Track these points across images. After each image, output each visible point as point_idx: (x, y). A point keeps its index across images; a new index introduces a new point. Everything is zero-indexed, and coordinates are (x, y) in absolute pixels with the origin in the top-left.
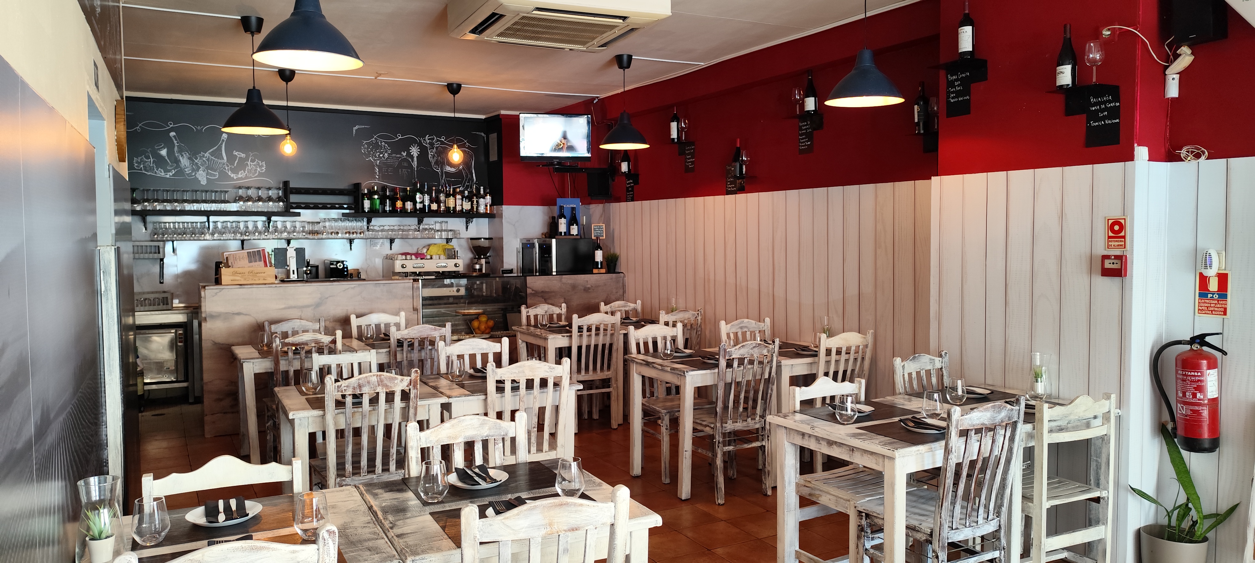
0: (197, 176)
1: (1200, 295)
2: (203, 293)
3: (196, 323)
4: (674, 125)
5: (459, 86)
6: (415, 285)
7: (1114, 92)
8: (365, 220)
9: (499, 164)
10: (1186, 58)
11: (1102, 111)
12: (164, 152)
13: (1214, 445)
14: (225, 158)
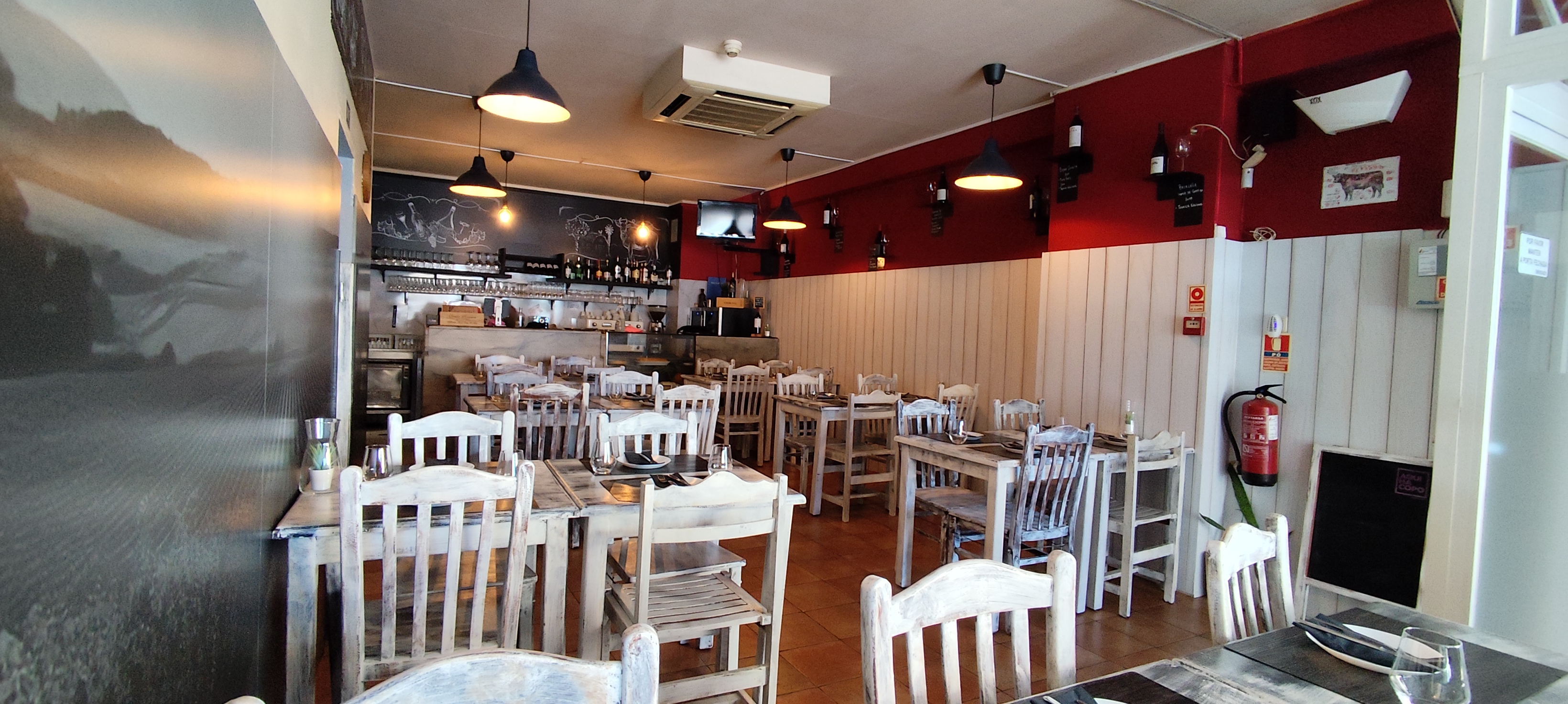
0: (429, 240)
1: (1266, 354)
2: (426, 331)
3: (419, 361)
4: (827, 213)
5: (649, 174)
6: (603, 337)
7: (1199, 181)
8: (565, 285)
9: (677, 246)
10: (1259, 155)
11: (1189, 196)
12: (403, 219)
13: (1272, 480)
14: (453, 226)
